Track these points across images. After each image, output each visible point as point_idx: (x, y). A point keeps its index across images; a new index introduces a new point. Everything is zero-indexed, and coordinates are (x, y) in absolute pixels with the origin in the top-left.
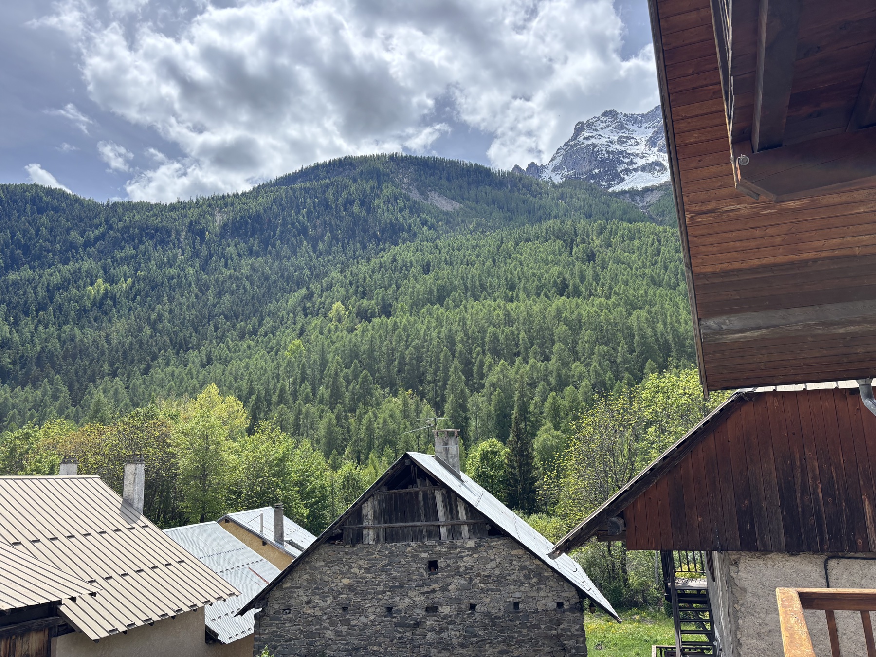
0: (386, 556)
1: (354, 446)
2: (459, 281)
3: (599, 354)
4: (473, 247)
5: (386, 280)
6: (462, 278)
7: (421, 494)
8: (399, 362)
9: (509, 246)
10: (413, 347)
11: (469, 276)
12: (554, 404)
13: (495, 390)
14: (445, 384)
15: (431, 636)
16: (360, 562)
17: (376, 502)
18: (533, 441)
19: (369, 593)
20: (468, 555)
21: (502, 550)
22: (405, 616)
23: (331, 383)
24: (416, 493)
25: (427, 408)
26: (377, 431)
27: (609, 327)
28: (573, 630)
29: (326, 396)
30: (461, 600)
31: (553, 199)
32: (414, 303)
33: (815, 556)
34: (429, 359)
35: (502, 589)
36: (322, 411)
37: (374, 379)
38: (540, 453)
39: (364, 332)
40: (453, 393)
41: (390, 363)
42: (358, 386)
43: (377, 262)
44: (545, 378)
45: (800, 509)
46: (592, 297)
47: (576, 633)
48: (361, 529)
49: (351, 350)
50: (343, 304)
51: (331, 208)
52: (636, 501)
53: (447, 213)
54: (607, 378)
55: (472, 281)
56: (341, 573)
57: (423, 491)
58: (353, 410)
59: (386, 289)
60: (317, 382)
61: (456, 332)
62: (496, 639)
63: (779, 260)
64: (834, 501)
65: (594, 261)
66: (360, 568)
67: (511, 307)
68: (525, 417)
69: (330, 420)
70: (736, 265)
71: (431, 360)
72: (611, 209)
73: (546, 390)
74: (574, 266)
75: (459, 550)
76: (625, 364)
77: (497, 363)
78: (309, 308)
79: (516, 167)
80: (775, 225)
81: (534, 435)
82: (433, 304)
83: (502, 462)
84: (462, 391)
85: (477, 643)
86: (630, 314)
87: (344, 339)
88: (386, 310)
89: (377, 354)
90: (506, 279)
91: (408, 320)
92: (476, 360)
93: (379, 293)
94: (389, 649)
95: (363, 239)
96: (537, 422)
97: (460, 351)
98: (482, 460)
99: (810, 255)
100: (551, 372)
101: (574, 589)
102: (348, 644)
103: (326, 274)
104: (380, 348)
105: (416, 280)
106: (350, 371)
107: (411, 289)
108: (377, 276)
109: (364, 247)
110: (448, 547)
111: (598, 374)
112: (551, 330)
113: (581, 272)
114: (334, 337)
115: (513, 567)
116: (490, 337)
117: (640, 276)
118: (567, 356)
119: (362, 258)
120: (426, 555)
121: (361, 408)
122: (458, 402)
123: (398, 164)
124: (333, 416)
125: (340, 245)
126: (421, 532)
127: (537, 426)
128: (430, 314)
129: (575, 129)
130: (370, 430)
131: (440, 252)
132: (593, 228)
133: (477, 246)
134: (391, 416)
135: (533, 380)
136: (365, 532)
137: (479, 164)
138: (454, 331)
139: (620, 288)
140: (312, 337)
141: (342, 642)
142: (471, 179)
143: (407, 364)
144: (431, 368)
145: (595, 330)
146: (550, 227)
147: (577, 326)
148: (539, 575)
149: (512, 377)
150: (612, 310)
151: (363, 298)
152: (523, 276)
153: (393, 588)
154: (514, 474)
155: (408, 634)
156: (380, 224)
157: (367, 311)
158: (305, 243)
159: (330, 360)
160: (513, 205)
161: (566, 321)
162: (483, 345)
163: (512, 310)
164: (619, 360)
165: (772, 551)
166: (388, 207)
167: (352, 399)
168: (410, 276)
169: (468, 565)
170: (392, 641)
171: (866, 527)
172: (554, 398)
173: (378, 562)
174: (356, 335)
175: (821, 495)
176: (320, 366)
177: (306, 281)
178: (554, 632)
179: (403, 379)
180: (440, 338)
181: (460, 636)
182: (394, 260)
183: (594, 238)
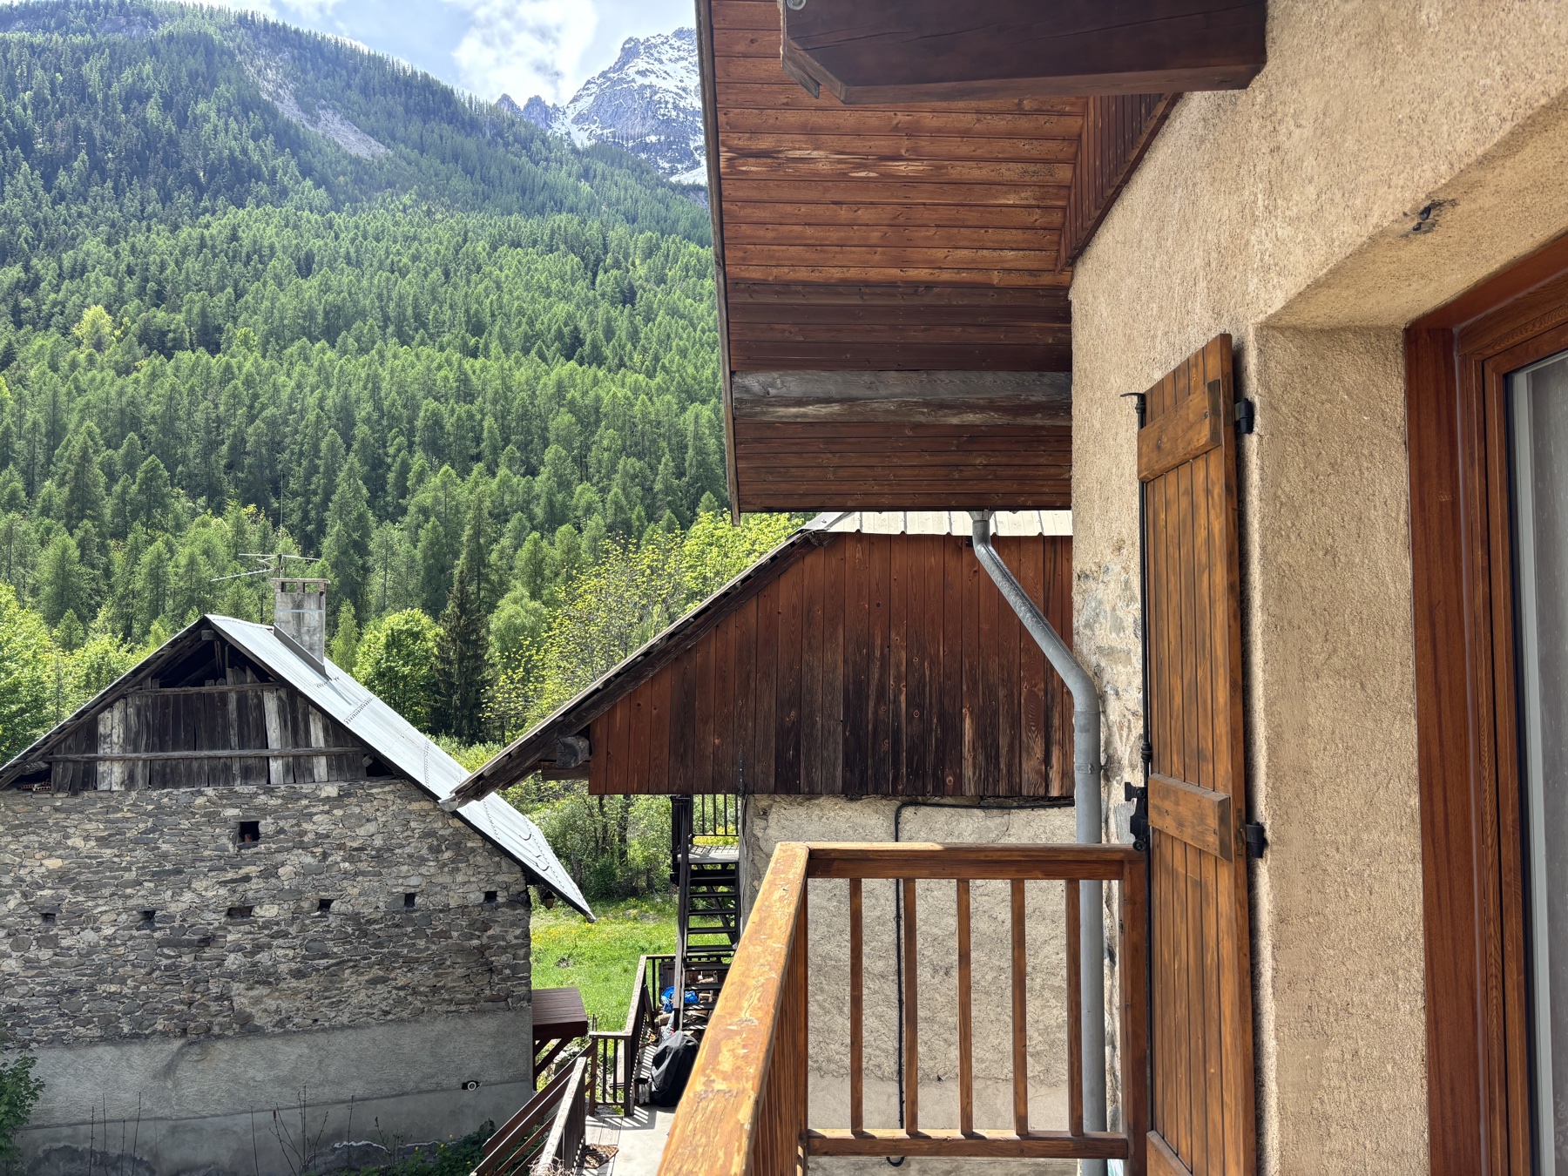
0: (149, 814)
1: (119, 605)
2: (372, 302)
3: (626, 473)
4: (406, 238)
5: (213, 275)
6: (380, 297)
7: (233, 697)
8: (233, 448)
9: (479, 249)
10: (263, 421)
11: (394, 295)
12: (534, 553)
13: (427, 521)
14: (327, 499)
15: (233, 961)
16: (88, 827)
17: (131, 711)
18: (489, 617)
19: (105, 886)
20: (323, 812)
21: (390, 803)
22: (181, 926)
23: (72, 474)
24: (223, 697)
25: (285, 543)
26: (173, 579)
27: (648, 427)
28: (510, 937)
29: (57, 500)
30: (301, 892)
31: (569, 175)
32: (271, 333)
33: (884, 802)
34: (296, 448)
35: (384, 871)
36: (48, 530)
37: (173, 476)
38: (502, 639)
39: (154, 376)
40: (340, 518)
41: (211, 446)
42: (135, 488)
43: (194, 235)
44: (525, 507)
45: (870, 727)
46: (623, 370)
47: (515, 942)
48: (92, 763)
49: (122, 411)
50: (109, 313)
51: (93, 101)
52: (614, 708)
53: (356, 161)
54: (634, 517)
55: (398, 305)
56: (43, 847)
57: (237, 692)
58: (120, 534)
59: (212, 295)
60: (38, 470)
61: (358, 401)
62: (365, 959)
63: (874, 274)
64: (922, 715)
65: (633, 305)
66: (86, 838)
67: (472, 366)
68: (480, 574)
69: (65, 550)
70: (803, 274)
71: (301, 451)
72: (672, 215)
73: (524, 528)
74: (596, 307)
75: (305, 802)
76: (667, 495)
77: (435, 470)
78: (26, 310)
79: (505, 98)
80: (872, 203)
81: (492, 607)
82: (314, 339)
83: (427, 651)
84: (361, 517)
85: (327, 968)
86: (684, 409)
87: (105, 385)
88: (210, 338)
89: (182, 426)
90: (467, 311)
91: (256, 364)
92: (394, 461)
93: (194, 300)
94: (143, 988)
95: (165, 181)
96: (501, 583)
97: (363, 440)
98: (388, 646)
99: (922, 274)
100: (538, 497)
101: (518, 868)
102: (52, 983)
103: (72, 242)
104: (189, 414)
105: (280, 285)
106: (118, 455)
107: (266, 303)
108: (191, 264)
109: (166, 198)
110: (283, 797)
111: (619, 508)
112: (544, 419)
113: (609, 320)
114: (84, 380)
115: (409, 833)
116: (426, 418)
117: (709, 344)
118: (568, 471)
119: (161, 221)
120: (236, 812)
121: (138, 531)
122: (350, 535)
123: (255, 37)
124: (72, 542)
125: (109, 184)
126: (227, 769)
127: (500, 590)
128: (306, 359)
129: (623, 49)
130: (156, 577)
131: (337, 237)
132: (636, 244)
133: (415, 238)
134: (206, 553)
135: (502, 508)
136: (102, 768)
137: (432, 75)
138: (353, 398)
139: (671, 362)
140: (32, 373)
141: (38, 980)
142: (411, 102)
143: (248, 454)
144: (300, 465)
145: (622, 429)
146: (559, 227)
147: (592, 420)
148: (457, 846)
149: (462, 498)
150: (655, 399)
151: (158, 306)
152: (499, 311)
153: (158, 876)
154: (448, 674)
155: (185, 959)
156: (206, 155)
157: (164, 334)
158: (25, 166)
159: (71, 426)
160: (494, 171)
161: (573, 408)
162: (411, 432)
163: (474, 372)
164: (658, 487)
165: (821, 794)
166: (226, 124)
167: (118, 512)
168: (268, 276)
169: (321, 830)
170: (150, 974)
171: (961, 757)
172: (536, 543)
173: (129, 825)
174: (137, 381)
175: (903, 706)
176: (47, 435)
177: (22, 250)
178: (475, 942)
179: (237, 483)
180: (322, 409)
181: (294, 958)
182: (234, 237)
183: (637, 262)
